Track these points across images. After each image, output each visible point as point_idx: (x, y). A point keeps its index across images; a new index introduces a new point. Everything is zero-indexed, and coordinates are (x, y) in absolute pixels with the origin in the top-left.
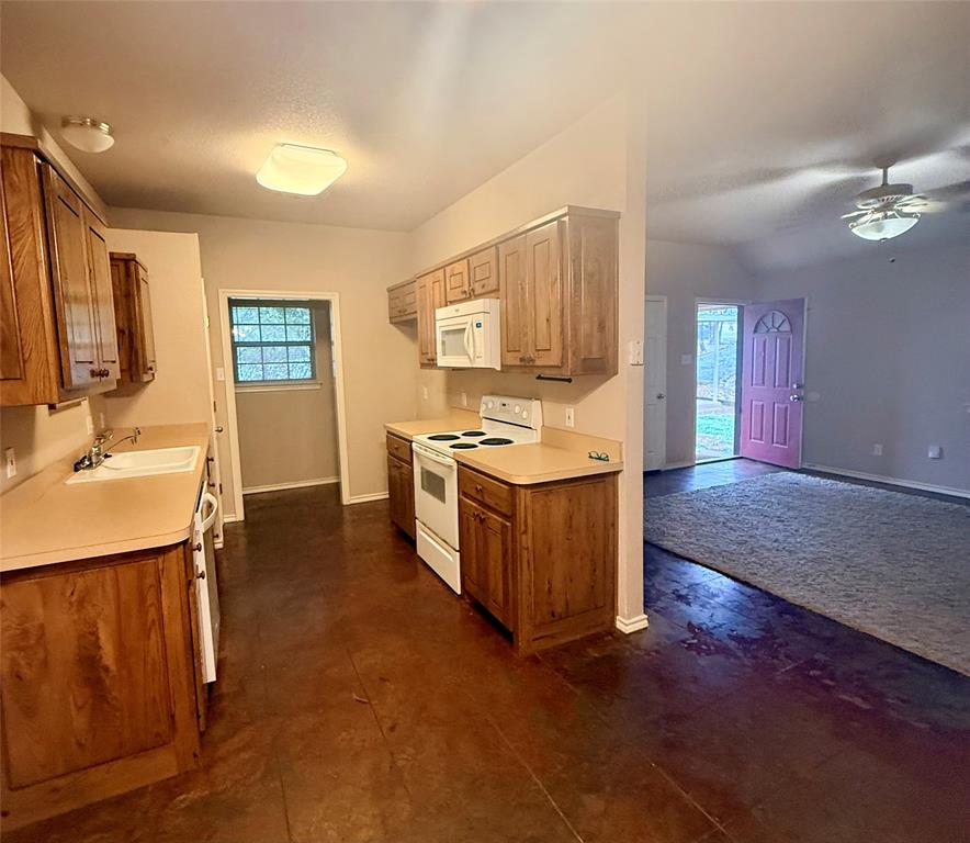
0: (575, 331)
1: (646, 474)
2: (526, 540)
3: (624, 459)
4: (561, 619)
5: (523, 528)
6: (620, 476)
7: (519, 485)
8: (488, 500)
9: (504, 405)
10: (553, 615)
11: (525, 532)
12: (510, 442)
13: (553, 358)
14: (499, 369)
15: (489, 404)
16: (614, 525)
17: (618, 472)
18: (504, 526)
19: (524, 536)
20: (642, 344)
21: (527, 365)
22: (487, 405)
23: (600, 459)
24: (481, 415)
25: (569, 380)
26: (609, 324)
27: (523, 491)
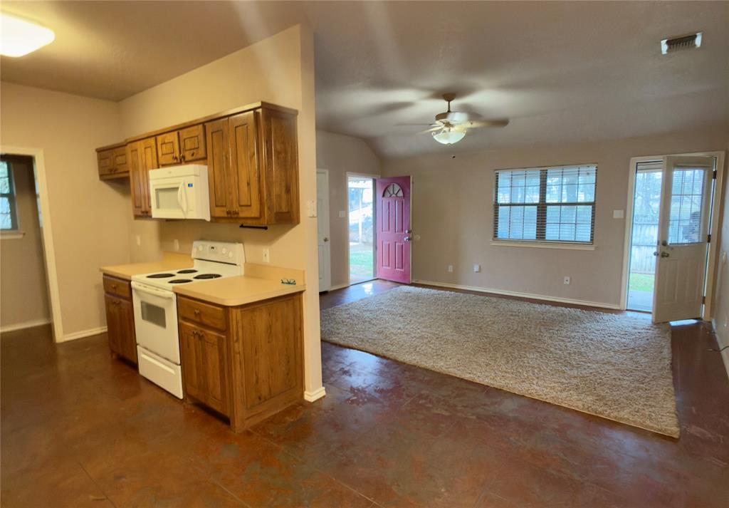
0: (269, 195)
1: (322, 294)
2: (238, 347)
3: (306, 283)
4: (266, 400)
5: (235, 338)
6: (304, 294)
7: (232, 307)
8: (207, 321)
9: (213, 248)
10: (260, 399)
11: (237, 341)
12: (219, 276)
13: (254, 212)
14: (208, 219)
15: (199, 248)
16: (301, 329)
17: (301, 293)
18: (219, 339)
19: (236, 344)
20: (316, 202)
21: (232, 217)
23: (289, 283)
24: (193, 256)
25: (266, 228)
26: (293, 189)
27: (234, 311)
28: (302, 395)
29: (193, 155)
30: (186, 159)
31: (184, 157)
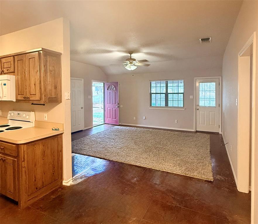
0: (45, 90)
1: (72, 133)
2: (25, 164)
3: (64, 129)
4: (40, 189)
5: (23, 160)
6: (63, 134)
7: (21, 144)
8: (7, 152)
9: (19, 114)
10: (37, 189)
11: (24, 161)
12: (21, 128)
13: (37, 97)
14: (15, 101)
15: (12, 114)
16: (61, 151)
17: (62, 134)
18: (14, 161)
19: (23, 163)
20: (70, 93)
21: (26, 100)
22: (11, 114)
23: (56, 130)
24: (8, 118)
25: (44, 105)
26: (58, 88)
27: (22, 146)
28: (62, 182)
29: (8, 70)
30: (4, 72)
31: (3, 71)
